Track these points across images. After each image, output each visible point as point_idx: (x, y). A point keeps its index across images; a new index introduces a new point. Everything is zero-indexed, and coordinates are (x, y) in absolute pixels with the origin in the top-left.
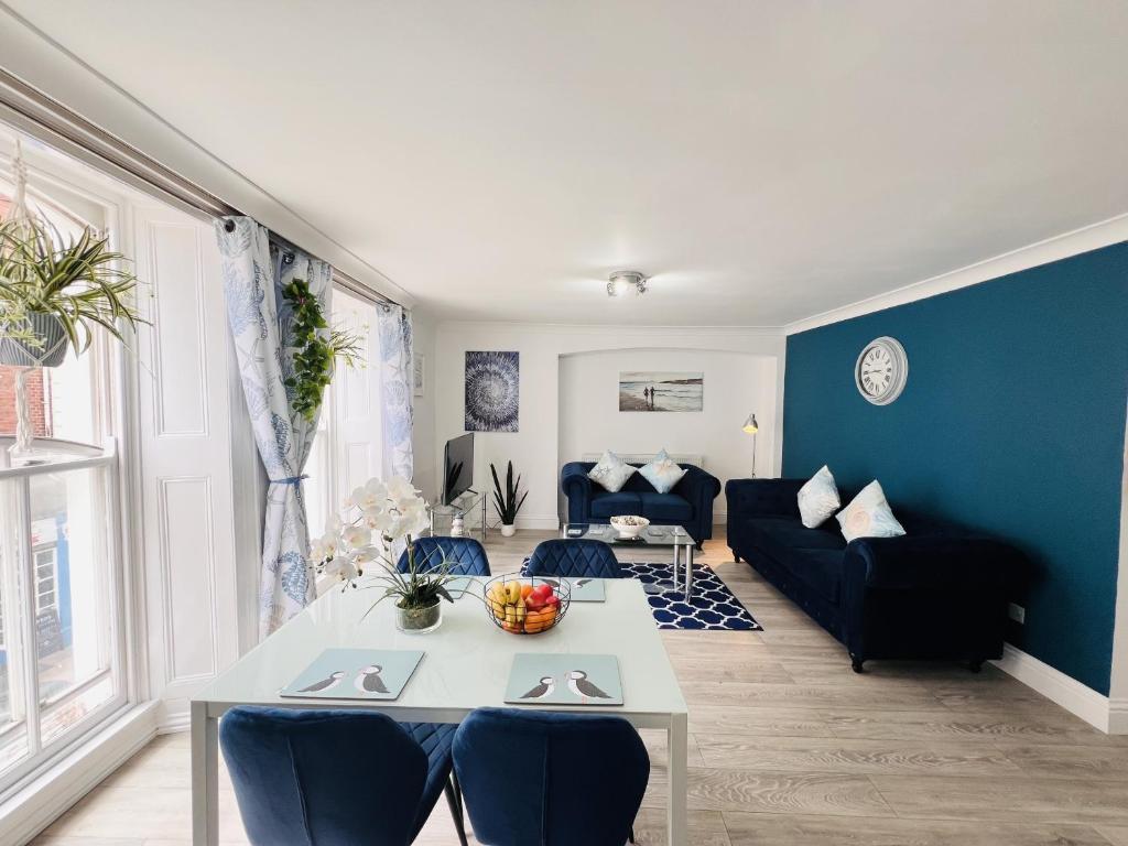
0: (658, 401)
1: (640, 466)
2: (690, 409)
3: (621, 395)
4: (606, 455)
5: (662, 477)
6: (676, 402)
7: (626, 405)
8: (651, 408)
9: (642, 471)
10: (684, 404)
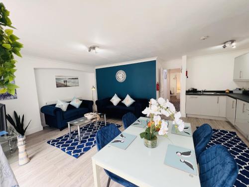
0: (68, 84)
1: (70, 102)
2: (76, 86)
3: (56, 82)
4: (59, 101)
5: (77, 104)
6: (73, 84)
7: (58, 86)
8: (66, 86)
9: (71, 103)
10: (74, 84)
